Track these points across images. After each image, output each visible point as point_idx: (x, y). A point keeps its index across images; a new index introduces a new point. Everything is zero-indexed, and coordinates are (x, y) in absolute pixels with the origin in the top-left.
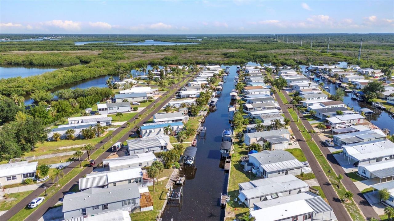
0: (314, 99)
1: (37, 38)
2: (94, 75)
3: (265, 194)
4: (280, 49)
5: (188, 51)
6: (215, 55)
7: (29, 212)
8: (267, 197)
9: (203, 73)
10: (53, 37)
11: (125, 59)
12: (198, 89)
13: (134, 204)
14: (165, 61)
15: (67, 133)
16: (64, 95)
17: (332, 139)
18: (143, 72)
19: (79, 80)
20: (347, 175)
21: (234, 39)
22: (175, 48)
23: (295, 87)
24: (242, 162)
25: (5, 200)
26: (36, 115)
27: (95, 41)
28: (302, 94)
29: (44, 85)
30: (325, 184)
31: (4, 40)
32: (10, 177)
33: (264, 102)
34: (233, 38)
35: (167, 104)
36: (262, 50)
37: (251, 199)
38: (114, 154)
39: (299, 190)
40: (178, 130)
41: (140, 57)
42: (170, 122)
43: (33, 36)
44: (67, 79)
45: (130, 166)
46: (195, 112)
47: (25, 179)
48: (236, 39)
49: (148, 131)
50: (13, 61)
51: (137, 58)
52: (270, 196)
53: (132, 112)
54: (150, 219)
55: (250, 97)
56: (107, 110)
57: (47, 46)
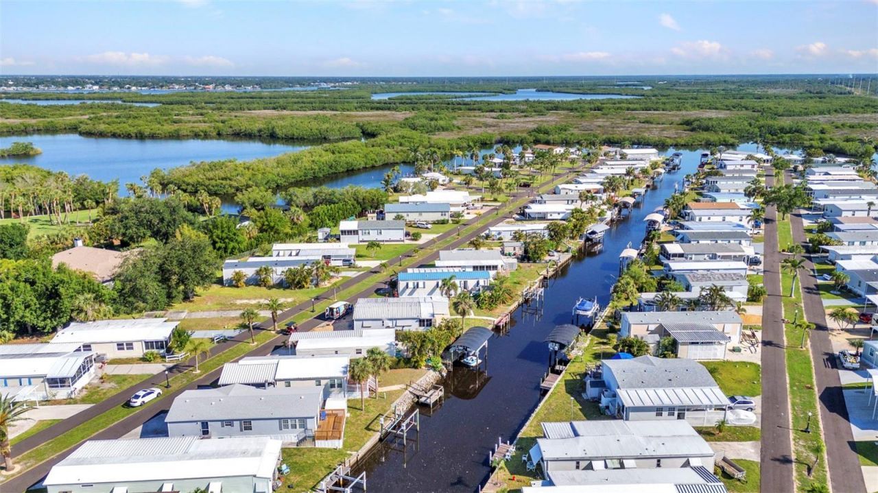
0: (868, 243)
1: (309, 85)
2: (373, 162)
3: (589, 455)
4: (849, 113)
5: (603, 114)
6: (663, 124)
7: (126, 412)
8: (595, 463)
9: (607, 165)
10: (337, 84)
11: (452, 130)
12: (573, 201)
13: (303, 429)
14: (535, 136)
15: (258, 273)
16: (295, 198)
17: (861, 350)
18: (472, 158)
19: (342, 170)
20: (854, 446)
21: (733, 87)
22: (574, 106)
23: (829, 210)
24: (588, 376)
25: (100, 385)
26: (215, 234)
27: (414, 91)
28: (838, 230)
29: (270, 176)
30: (778, 460)
31: (249, 88)
32: (122, 344)
33: (719, 242)
34: (733, 83)
35: (487, 232)
36: (794, 115)
37: (551, 461)
38: (327, 325)
39: (685, 459)
40: (477, 288)
41: (487, 125)
42: (468, 270)
43: (302, 81)
44: (317, 167)
45: (336, 352)
46: (535, 252)
47: (147, 351)
48: (741, 86)
49: (411, 285)
50: (243, 129)
51: (477, 129)
52: (603, 462)
53: (407, 242)
54: (326, 465)
55: (690, 226)
56: (357, 234)
57: (317, 100)
